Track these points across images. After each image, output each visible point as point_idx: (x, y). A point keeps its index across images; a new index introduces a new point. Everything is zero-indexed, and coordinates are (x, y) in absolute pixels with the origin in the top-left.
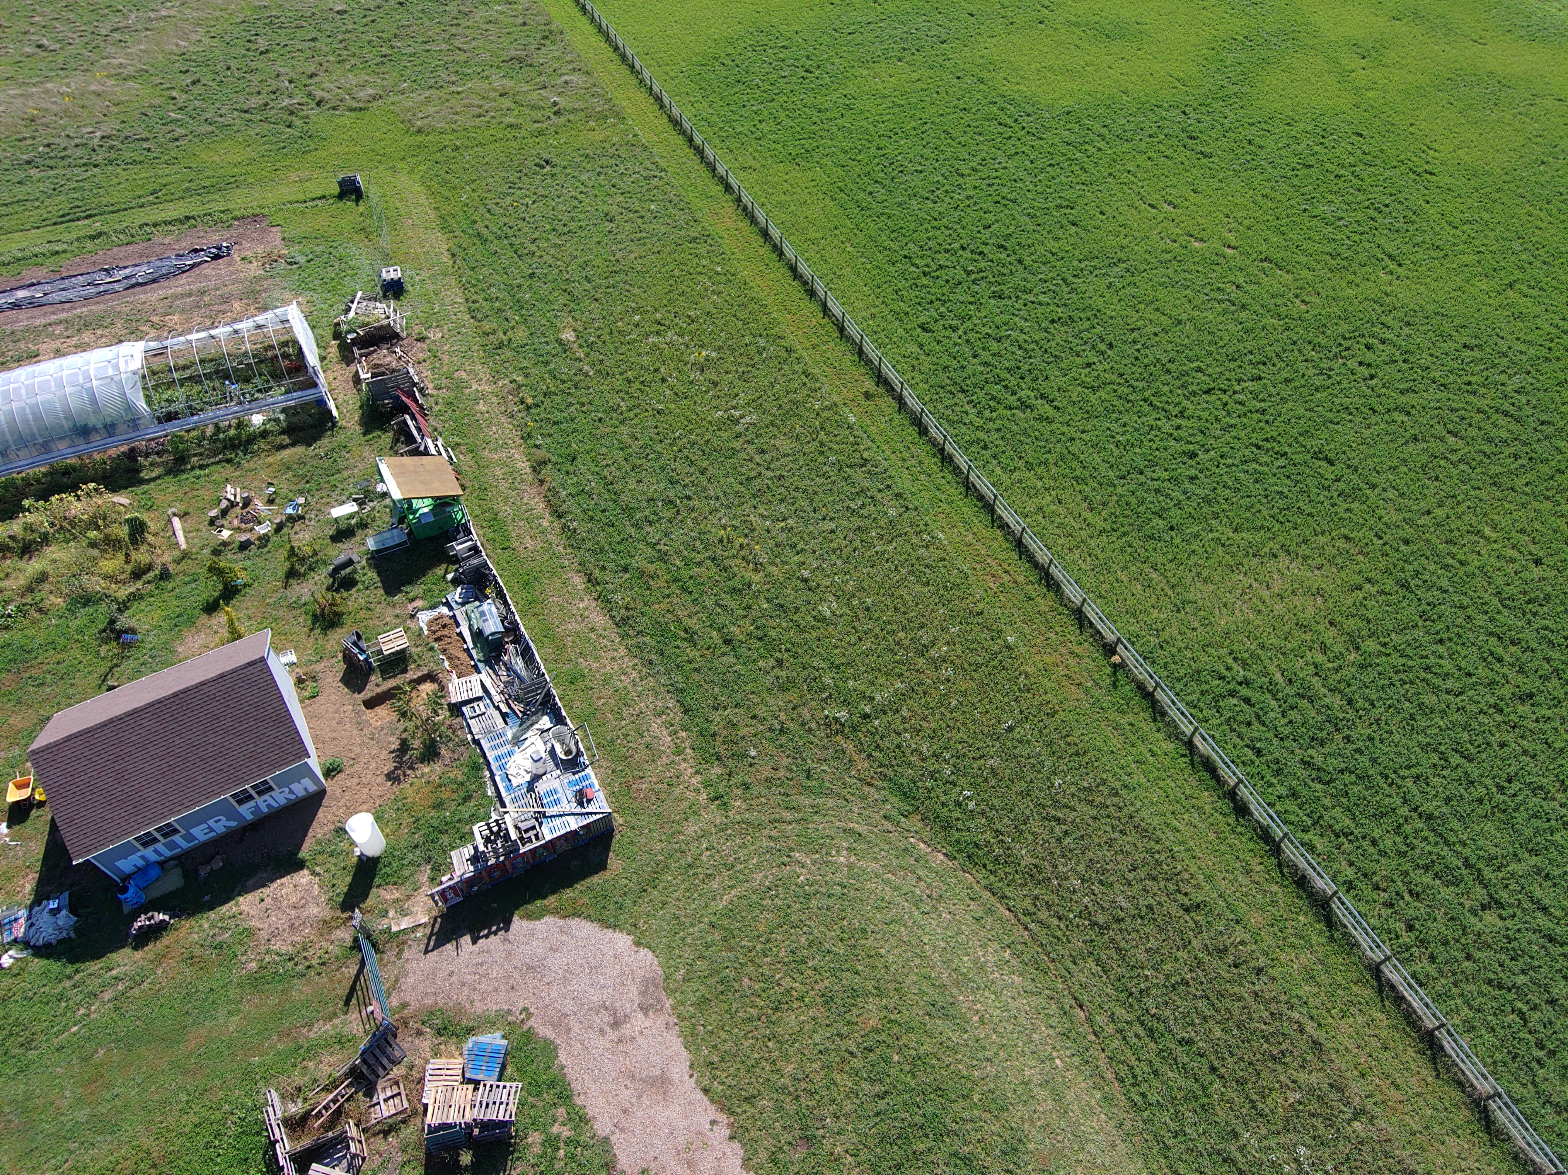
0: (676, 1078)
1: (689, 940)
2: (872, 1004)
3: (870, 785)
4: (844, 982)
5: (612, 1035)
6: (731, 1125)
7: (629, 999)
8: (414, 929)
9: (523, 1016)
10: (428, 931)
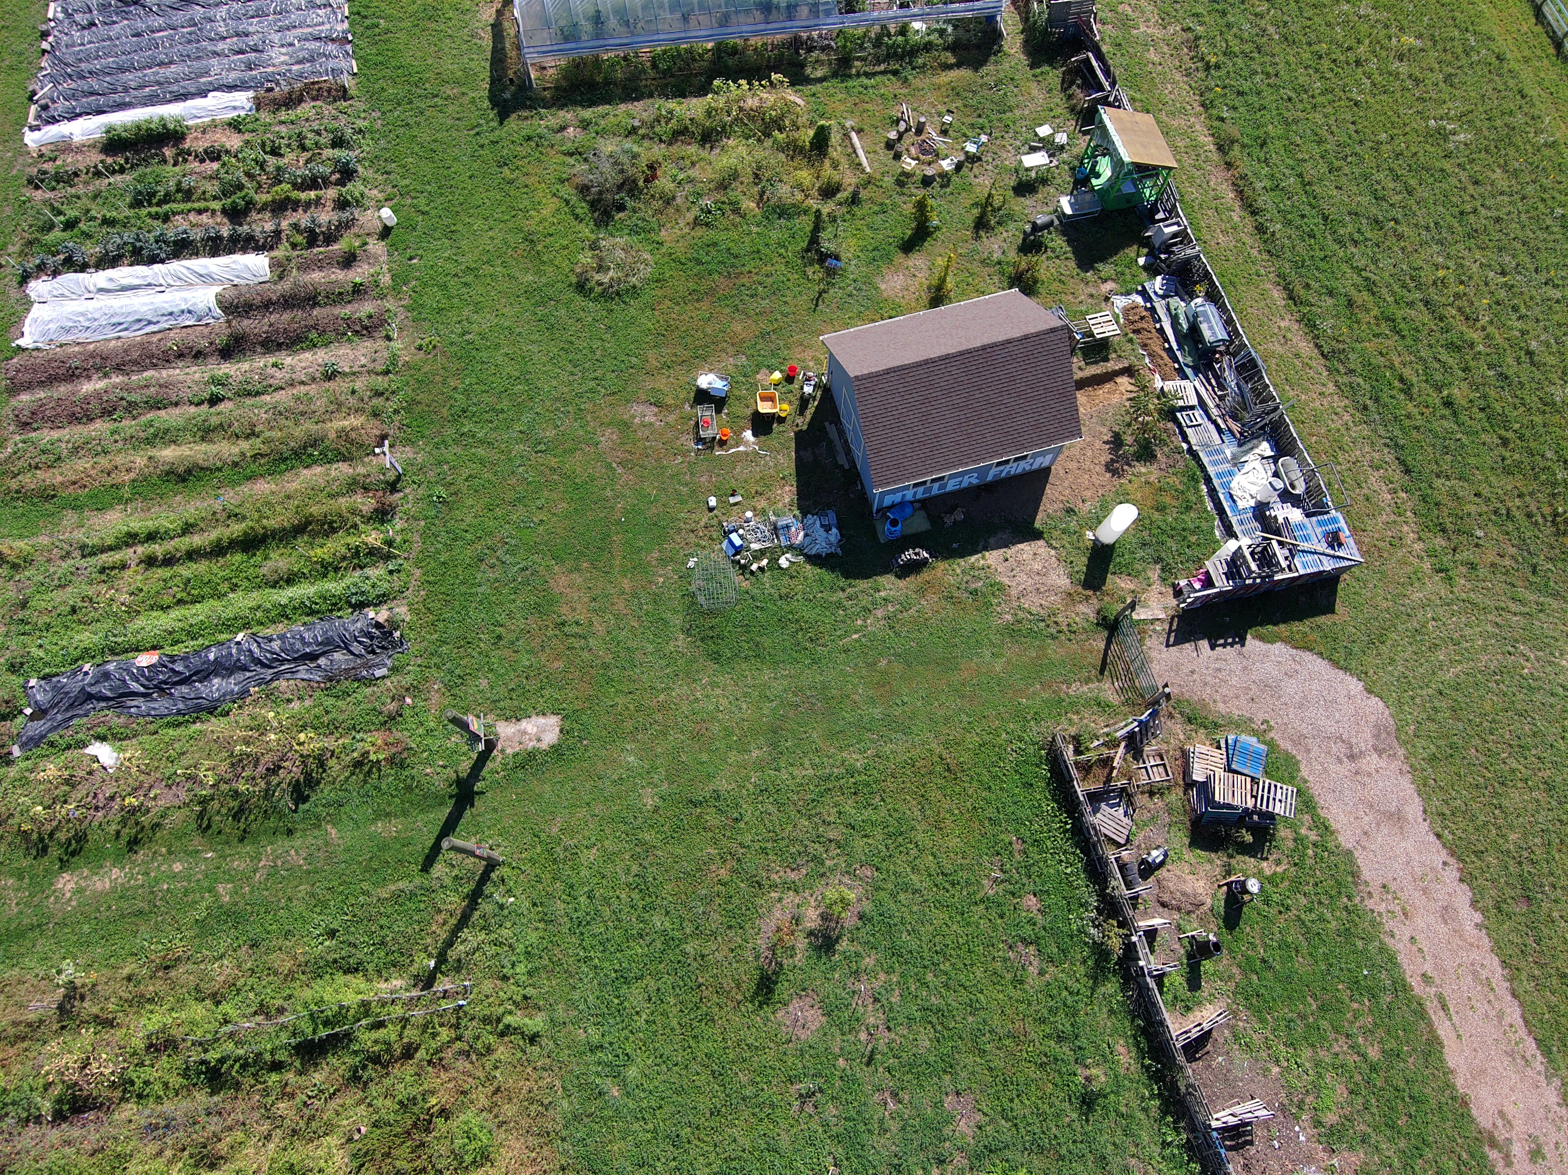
0: (1411, 818)
1: (1418, 701)
5: (1349, 765)
6: (1461, 870)
7: (1364, 740)
8: (1153, 621)
9: (1264, 727)
10: (1167, 627)
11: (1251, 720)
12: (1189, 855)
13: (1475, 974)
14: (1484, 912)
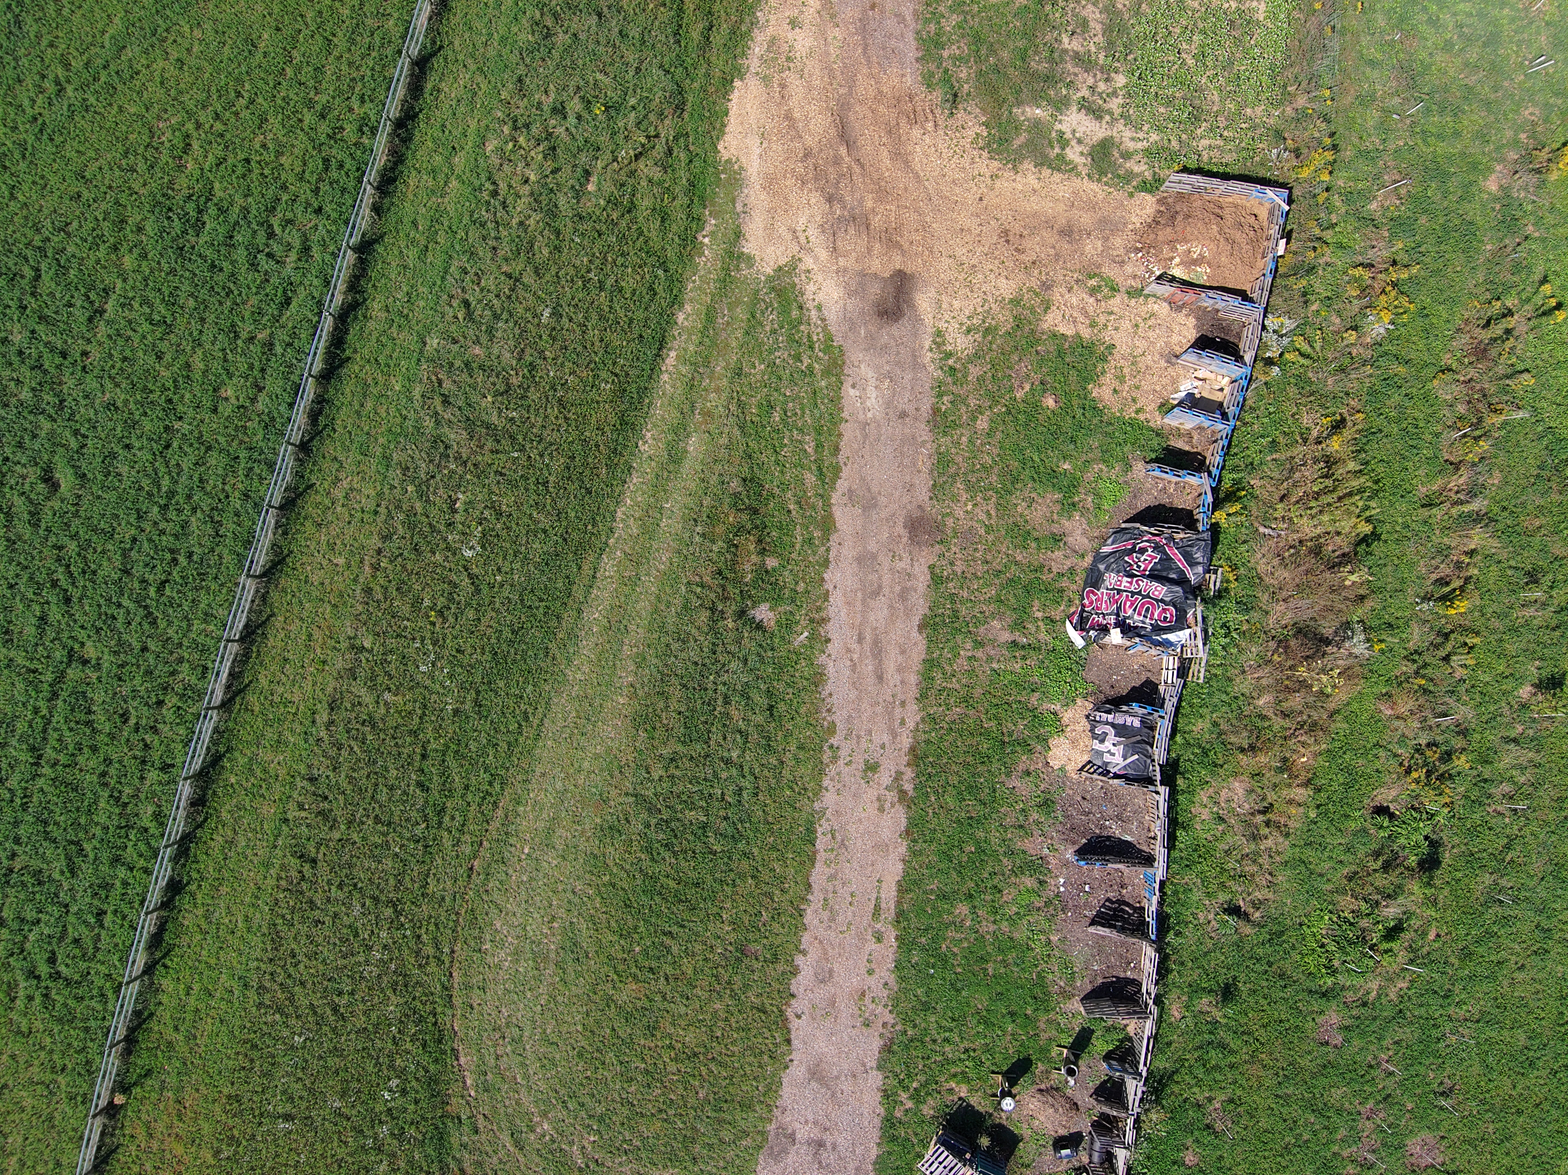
0: (803, 1069)
1: (722, 1164)
2: (622, 997)
4: (629, 1030)
6: (788, 1004)
7: (799, 1153)
12: (1027, 1132)
13: (832, 919)
14: (790, 962)
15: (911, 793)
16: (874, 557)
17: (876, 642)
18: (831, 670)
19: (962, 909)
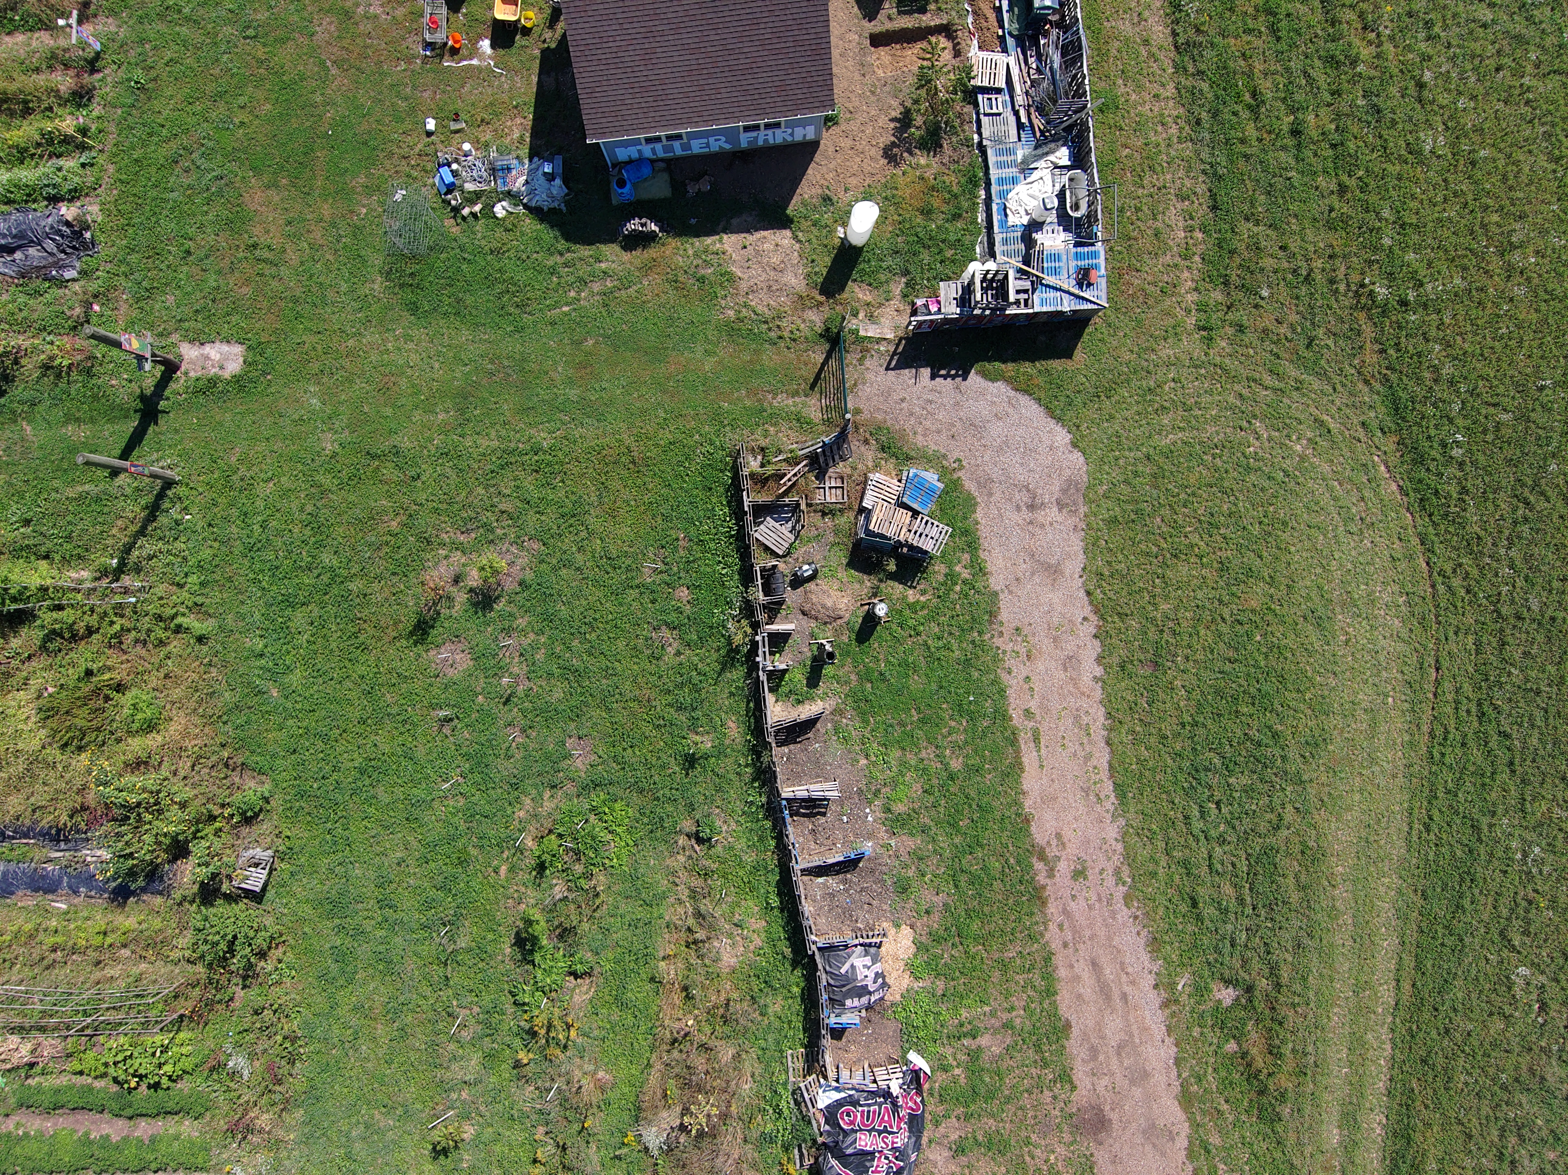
0: (1068, 571)
1: (1121, 462)
2: (1260, 588)
3: (1366, 382)
4: (1245, 560)
5: (1026, 514)
6: (1098, 627)
7: (1051, 491)
8: (879, 341)
9: (956, 465)
10: (892, 348)
11: (944, 456)
12: (844, 574)
13: (1077, 718)
14: (1107, 668)
15: (1034, 860)
16: (1133, 1082)
17: (1108, 998)
18: (1145, 957)
19: (956, 764)
